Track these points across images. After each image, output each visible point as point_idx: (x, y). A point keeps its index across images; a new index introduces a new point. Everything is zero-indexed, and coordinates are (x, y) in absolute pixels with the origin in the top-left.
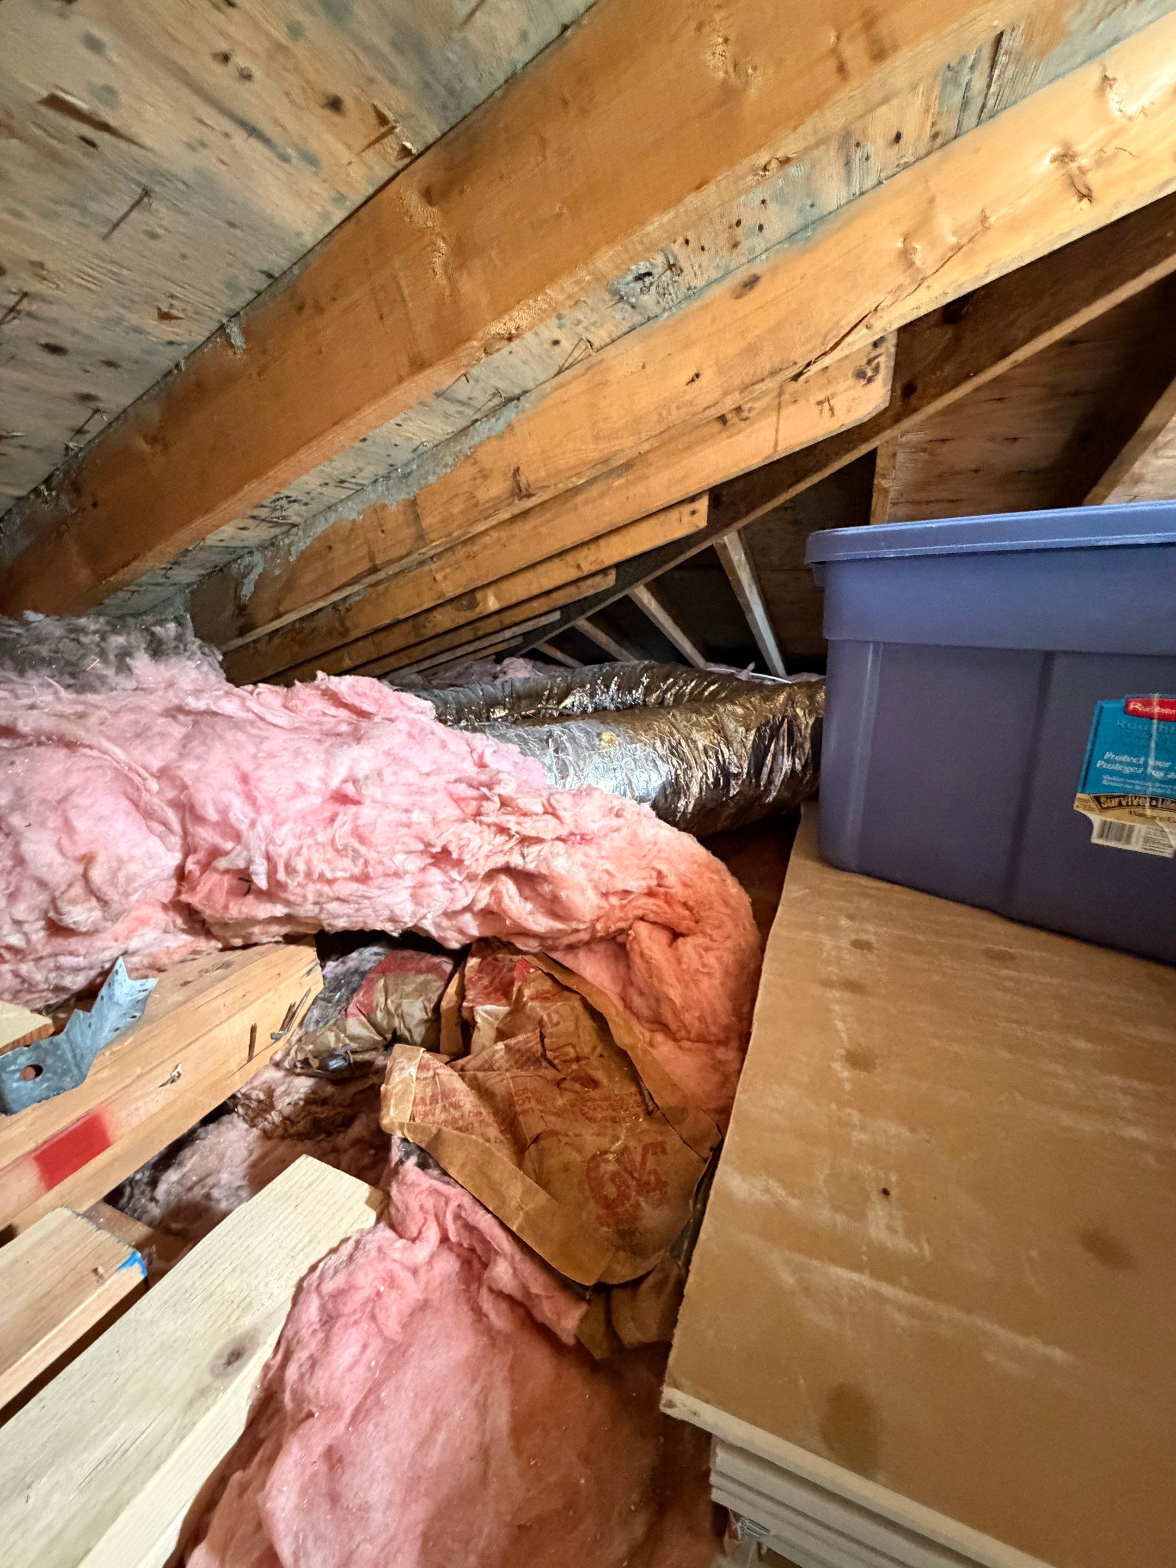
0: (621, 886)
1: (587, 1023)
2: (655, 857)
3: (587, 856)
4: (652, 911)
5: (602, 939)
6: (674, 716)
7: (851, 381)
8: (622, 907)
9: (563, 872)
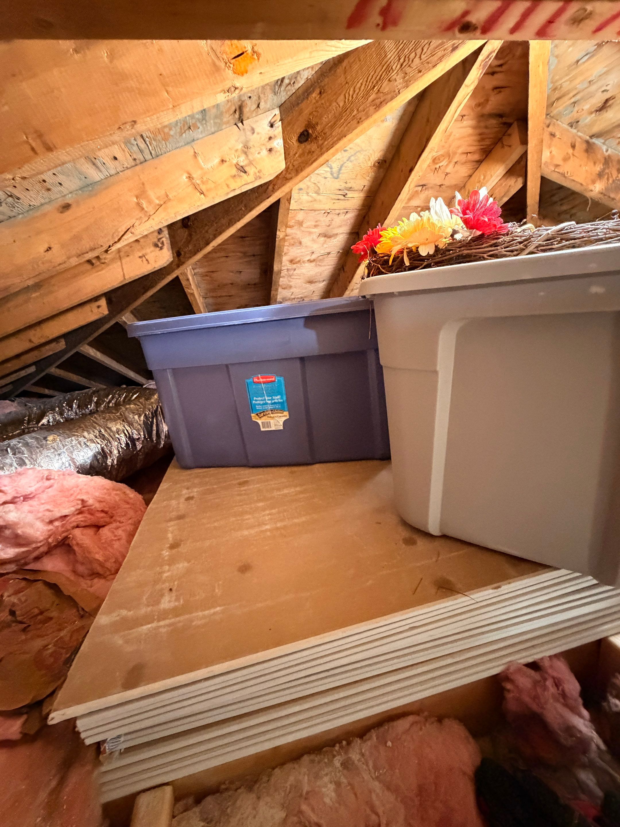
0: (58, 515)
1: (48, 592)
2: (78, 494)
3: (31, 506)
4: (82, 521)
5: (56, 547)
6: (95, 418)
7: (152, 248)
8: (63, 526)
9: (15, 520)
